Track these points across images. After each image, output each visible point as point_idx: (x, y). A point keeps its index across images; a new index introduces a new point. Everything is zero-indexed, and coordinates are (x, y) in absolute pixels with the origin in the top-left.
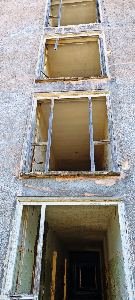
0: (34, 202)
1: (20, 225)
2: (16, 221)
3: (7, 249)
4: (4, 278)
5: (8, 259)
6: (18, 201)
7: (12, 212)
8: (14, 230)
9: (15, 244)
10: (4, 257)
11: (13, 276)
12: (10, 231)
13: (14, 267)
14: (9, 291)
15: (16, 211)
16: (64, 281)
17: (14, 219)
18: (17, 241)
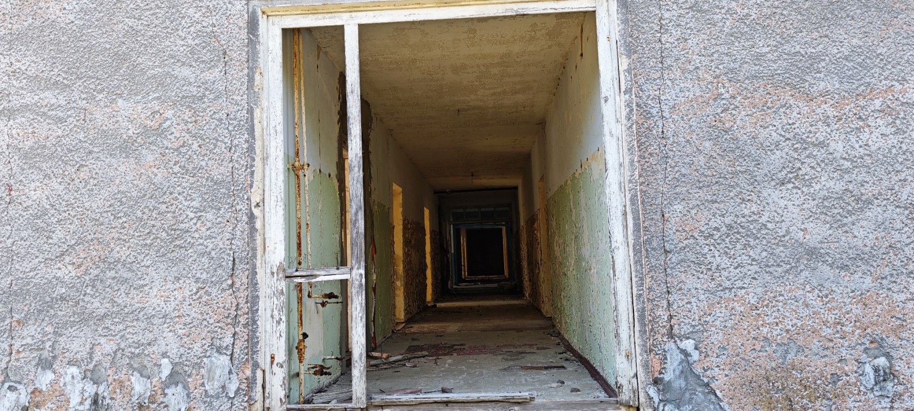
0: (316, 16)
1: (282, 88)
2: (266, 77)
3: (253, 160)
4: (258, 234)
5: (261, 186)
6: (260, 13)
7: (246, 49)
8: (265, 105)
9: (273, 144)
10: (249, 182)
11: (285, 229)
12: (251, 107)
13: (283, 207)
14: (278, 265)
15: (261, 48)
16: (425, 258)
17: (258, 71)
18: (281, 137)
